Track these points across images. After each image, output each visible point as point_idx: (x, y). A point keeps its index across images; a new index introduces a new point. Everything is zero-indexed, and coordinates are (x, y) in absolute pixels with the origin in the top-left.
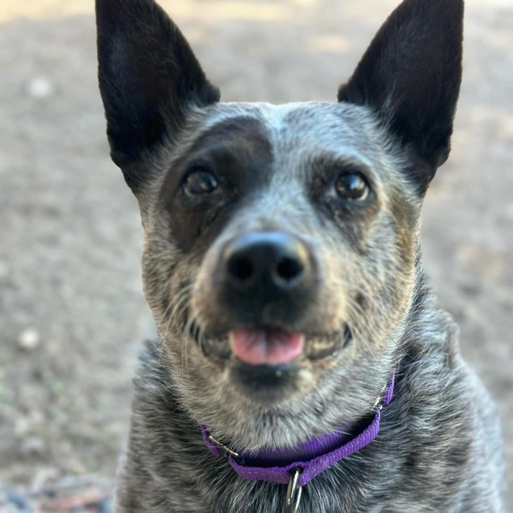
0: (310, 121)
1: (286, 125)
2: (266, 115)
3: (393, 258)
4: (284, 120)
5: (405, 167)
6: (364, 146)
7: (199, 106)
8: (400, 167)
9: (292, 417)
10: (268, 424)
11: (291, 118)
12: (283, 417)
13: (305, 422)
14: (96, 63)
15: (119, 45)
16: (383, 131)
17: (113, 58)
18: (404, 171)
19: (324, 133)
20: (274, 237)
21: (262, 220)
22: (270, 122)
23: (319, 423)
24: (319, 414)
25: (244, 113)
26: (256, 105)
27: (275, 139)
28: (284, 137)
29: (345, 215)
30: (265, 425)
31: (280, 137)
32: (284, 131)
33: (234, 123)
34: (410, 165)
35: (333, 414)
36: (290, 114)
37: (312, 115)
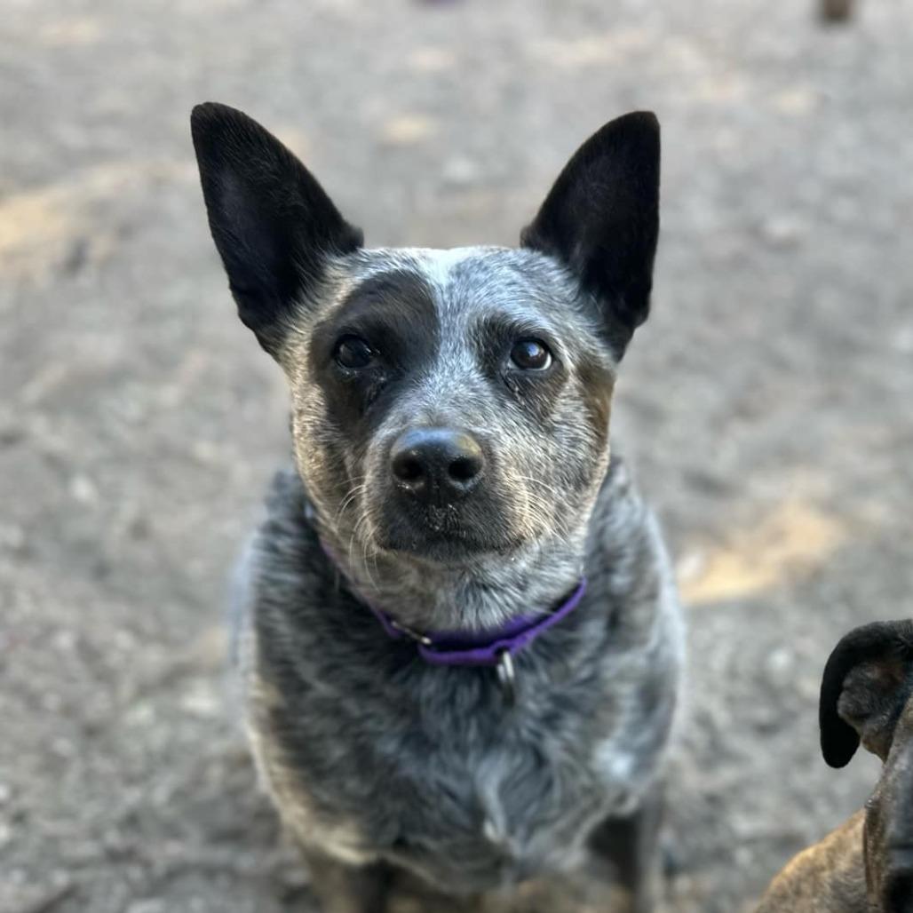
0: (482, 276)
1: (453, 280)
2: (425, 267)
3: (582, 435)
4: (451, 273)
5: (599, 330)
6: (547, 308)
7: (338, 255)
8: (593, 330)
9: (496, 589)
10: (471, 599)
11: (459, 272)
12: (485, 588)
13: (510, 595)
14: (203, 210)
15: (229, 183)
16: (574, 286)
17: (225, 201)
18: (599, 334)
19: (500, 291)
20: (442, 435)
21: (428, 412)
22: (431, 275)
23: (524, 597)
24: (522, 588)
25: (400, 266)
26: (412, 252)
27: (441, 299)
28: (451, 297)
29: (526, 390)
30: (467, 601)
31: (446, 296)
32: (451, 287)
33: (387, 279)
34: (604, 328)
35: (536, 590)
36: (458, 266)
37: (486, 268)
